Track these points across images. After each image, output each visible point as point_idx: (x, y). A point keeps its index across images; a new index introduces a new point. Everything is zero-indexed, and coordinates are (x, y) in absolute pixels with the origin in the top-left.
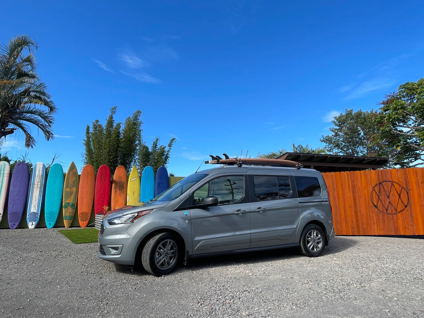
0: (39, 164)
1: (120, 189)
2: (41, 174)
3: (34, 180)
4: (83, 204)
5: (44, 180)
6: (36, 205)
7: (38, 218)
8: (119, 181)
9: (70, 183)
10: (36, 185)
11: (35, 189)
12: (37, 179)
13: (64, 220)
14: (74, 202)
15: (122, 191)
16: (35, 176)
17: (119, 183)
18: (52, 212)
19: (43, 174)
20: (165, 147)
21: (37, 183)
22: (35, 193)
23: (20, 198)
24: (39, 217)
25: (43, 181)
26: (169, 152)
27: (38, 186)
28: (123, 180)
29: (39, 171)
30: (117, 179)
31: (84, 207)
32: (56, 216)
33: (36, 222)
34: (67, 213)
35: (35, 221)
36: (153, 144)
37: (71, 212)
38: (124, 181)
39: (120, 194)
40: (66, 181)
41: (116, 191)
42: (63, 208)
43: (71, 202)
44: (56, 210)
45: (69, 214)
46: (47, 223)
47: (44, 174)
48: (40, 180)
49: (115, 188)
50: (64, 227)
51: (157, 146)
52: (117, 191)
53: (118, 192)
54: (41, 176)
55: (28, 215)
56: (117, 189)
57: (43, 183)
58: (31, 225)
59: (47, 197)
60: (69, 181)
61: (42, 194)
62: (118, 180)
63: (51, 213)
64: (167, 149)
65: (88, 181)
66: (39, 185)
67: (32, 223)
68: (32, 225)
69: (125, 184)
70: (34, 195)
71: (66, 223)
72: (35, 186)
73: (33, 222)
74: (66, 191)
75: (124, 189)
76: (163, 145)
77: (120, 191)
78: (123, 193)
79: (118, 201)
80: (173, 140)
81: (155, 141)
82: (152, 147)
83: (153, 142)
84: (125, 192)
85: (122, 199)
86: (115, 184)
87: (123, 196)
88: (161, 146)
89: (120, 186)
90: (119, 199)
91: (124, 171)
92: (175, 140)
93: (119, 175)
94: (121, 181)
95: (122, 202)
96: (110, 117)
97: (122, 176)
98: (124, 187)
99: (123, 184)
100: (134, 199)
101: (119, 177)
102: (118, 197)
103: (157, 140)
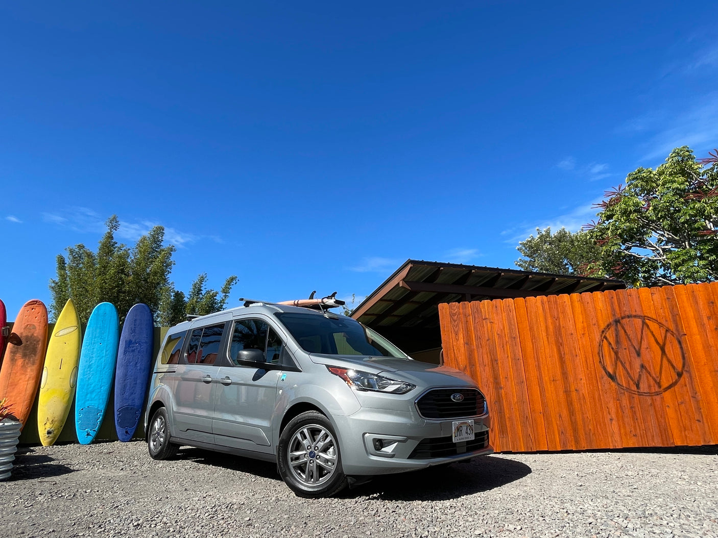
1: (25, 356)
8: (27, 337)
15: (29, 360)
17: (23, 341)
20: (217, 293)
28: (38, 332)
30: (22, 331)
36: (192, 287)
38: (39, 337)
39: (23, 366)
41: (13, 360)
49: (14, 353)
52: (16, 360)
53: (20, 362)
56: (19, 355)
62: (24, 334)
64: (218, 298)
75: (35, 355)
76: (212, 291)
77: (24, 361)
78: (33, 364)
79: (16, 385)
80: (232, 279)
81: (198, 282)
82: (191, 293)
83: (193, 283)
84: (37, 362)
85: (27, 379)
86: (15, 344)
87: (31, 372)
88: (208, 292)
89: (26, 347)
90: (20, 379)
91: (41, 311)
92: (237, 281)
93: (28, 322)
94: (31, 337)
95: (25, 386)
96: (108, 237)
97: (36, 324)
98: (38, 351)
99: (34, 344)
100: (60, 378)
101: (28, 325)
102: (18, 374)
103: (201, 281)
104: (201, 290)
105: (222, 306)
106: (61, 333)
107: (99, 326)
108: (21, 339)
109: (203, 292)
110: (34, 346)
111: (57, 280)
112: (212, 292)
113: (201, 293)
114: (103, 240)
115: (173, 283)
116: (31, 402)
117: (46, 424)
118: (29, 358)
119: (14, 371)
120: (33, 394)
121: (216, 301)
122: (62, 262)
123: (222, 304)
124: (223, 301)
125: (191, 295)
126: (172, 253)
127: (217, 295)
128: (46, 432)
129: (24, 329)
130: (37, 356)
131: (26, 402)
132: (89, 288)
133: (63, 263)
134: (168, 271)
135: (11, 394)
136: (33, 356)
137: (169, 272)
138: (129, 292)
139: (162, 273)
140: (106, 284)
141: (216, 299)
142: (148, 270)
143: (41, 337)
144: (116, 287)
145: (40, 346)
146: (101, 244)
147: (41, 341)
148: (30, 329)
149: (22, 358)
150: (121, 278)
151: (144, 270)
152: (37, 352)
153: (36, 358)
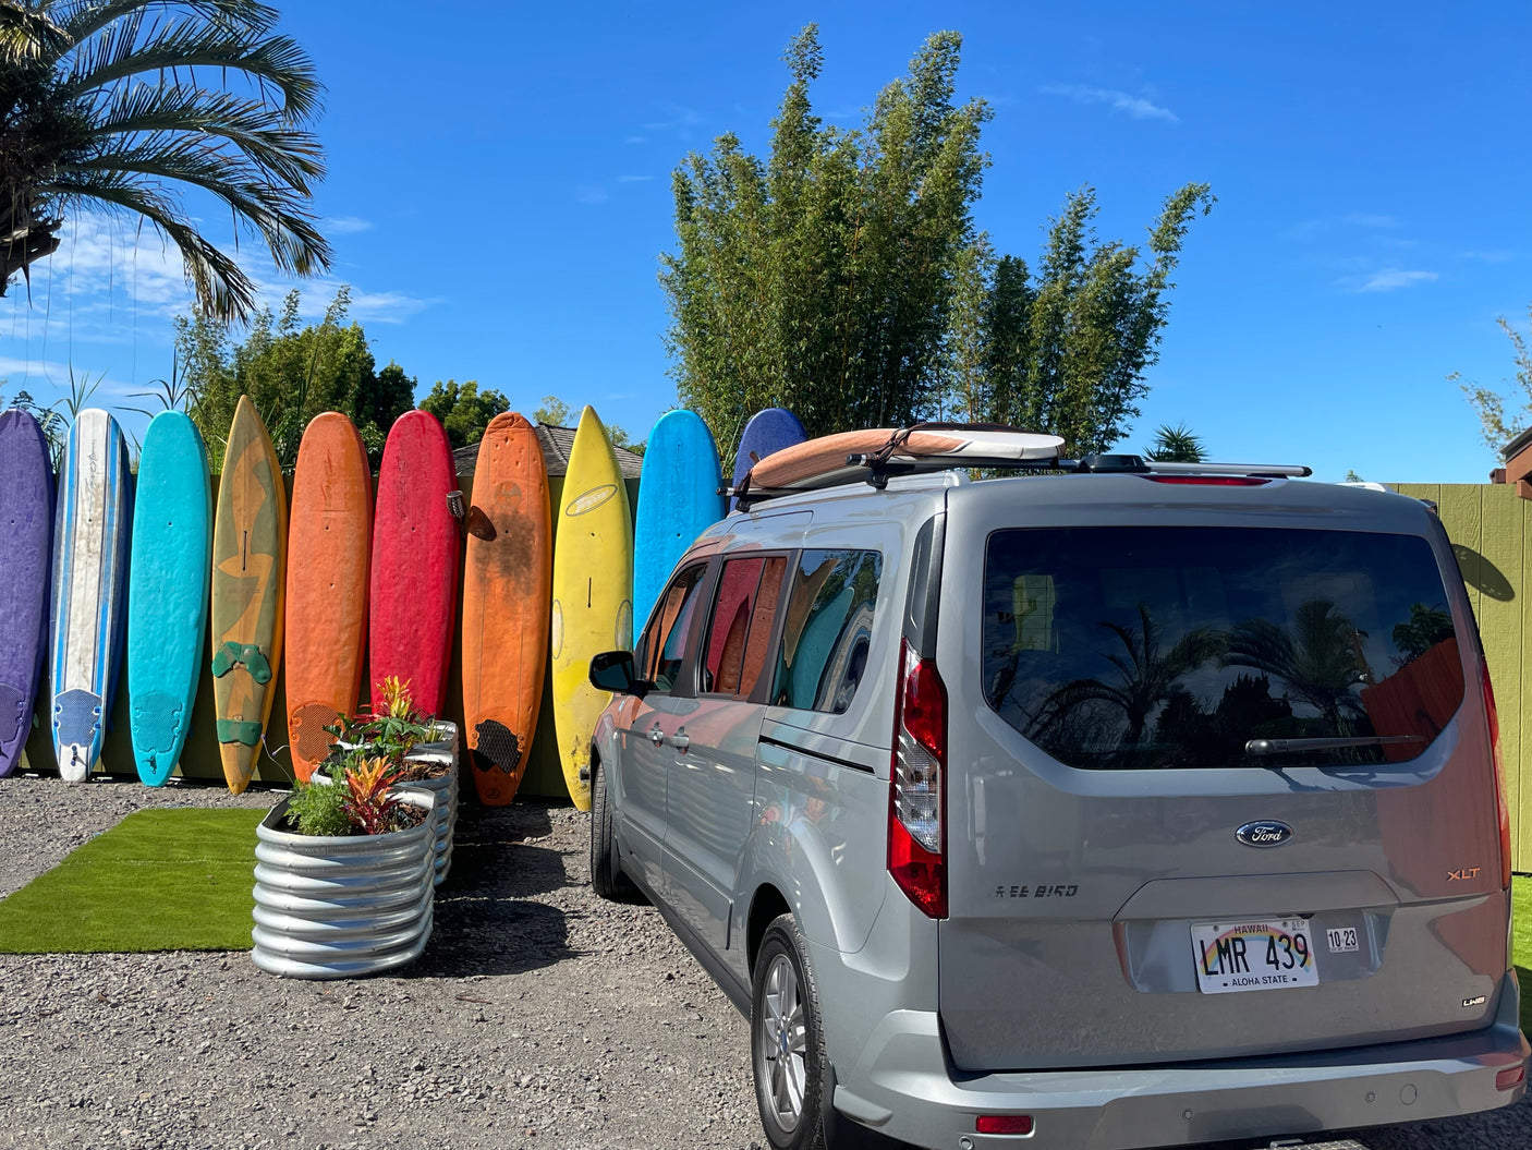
0: (87, 416)
1: (507, 569)
2: (100, 479)
3: (73, 514)
4: (309, 657)
5: (116, 509)
6: (88, 651)
7: (98, 726)
8: (505, 516)
9: (242, 526)
10: (80, 539)
11: (79, 564)
12: (87, 506)
13: (221, 744)
14: (266, 638)
15: (518, 582)
16: (75, 485)
17: (498, 529)
18: (162, 697)
19: (113, 476)
20: (1132, 253)
21: (85, 528)
22: (79, 587)
23: (17, 613)
24: (101, 721)
25: (111, 514)
26: (1161, 286)
27: (92, 545)
28: (528, 503)
29: (92, 457)
30: (493, 501)
31: (315, 672)
32: (181, 715)
33: (91, 747)
34: (234, 702)
35: (85, 744)
36: (1050, 241)
37: (251, 698)
38: (532, 517)
39: (507, 597)
40: (223, 517)
41: (483, 581)
42: (215, 678)
43: (252, 642)
44: (178, 686)
45: (240, 711)
46: (140, 756)
47: (118, 477)
48: (100, 510)
49: (482, 561)
50: (222, 783)
51: (1082, 254)
52: (490, 580)
53: (498, 586)
54: (102, 489)
55: (53, 705)
56: (494, 569)
57: (115, 528)
58: (72, 761)
59: (134, 609)
60: (235, 512)
61: (111, 588)
62: (498, 512)
63: (156, 701)
64: (1140, 271)
65: (333, 514)
66: (95, 542)
67: (74, 748)
68: (73, 764)
69: (536, 534)
70: (77, 595)
71: (230, 761)
72: (81, 544)
73: (77, 745)
74: (224, 576)
75: (529, 568)
76: (1115, 246)
77: (508, 582)
78: (528, 592)
79: (498, 647)
80: (1190, 197)
81: (1068, 222)
82: (1046, 262)
83: (1052, 227)
84: (537, 586)
85: (519, 632)
86: (483, 538)
87: (526, 612)
88: (1103, 254)
89: (506, 545)
90: (506, 631)
91: (526, 446)
92: (1210, 200)
93: (500, 475)
94: (514, 516)
95: (518, 651)
96: (795, 103)
97: (520, 482)
98: (534, 556)
99: (523, 537)
100: (593, 632)
101: (502, 485)
102: (499, 618)
103: (1078, 216)
104: (1079, 249)
105: (1153, 296)
106: (580, 506)
107: (668, 482)
108: (494, 522)
109: (1088, 255)
110: (522, 542)
111: (680, 254)
112: (1117, 251)
113: (1081, 259)
114: (782, 116)
115: (986, 236)
116: (535, 692)
117: (574, 752)
118: (516, 575)
119: (490, 611)
120: (537, 672)
121: (1133, 280)
122: (686, 197)
123: (1154, 290)
124: (1156, 281)
125: (1046, 268)
126: (979, 126)
127: (1135, 258)
128: (578, 775)
129: (496, 495)
130: (534, 570)
131: (525, 692)
132: (757, 274)
133: (688, 200)
134: (972, 192)
135: (491, 670)
136: (525, 569)
137: (975, 196)
138: (862, 278)
139: (951, 204)
140: (797, 258)
141: (1130, 276)
142: (911, 203)
143: (535, 519)
144: (825, 265)
145: (536, 542)
146: (777, 130)
147: (536, 527)
148: (508, 497)
149: (502, 576)
150: (836, 236)
151: (899, 202)
152: (530, 559)
153: (532, 576)
